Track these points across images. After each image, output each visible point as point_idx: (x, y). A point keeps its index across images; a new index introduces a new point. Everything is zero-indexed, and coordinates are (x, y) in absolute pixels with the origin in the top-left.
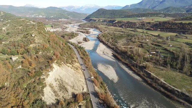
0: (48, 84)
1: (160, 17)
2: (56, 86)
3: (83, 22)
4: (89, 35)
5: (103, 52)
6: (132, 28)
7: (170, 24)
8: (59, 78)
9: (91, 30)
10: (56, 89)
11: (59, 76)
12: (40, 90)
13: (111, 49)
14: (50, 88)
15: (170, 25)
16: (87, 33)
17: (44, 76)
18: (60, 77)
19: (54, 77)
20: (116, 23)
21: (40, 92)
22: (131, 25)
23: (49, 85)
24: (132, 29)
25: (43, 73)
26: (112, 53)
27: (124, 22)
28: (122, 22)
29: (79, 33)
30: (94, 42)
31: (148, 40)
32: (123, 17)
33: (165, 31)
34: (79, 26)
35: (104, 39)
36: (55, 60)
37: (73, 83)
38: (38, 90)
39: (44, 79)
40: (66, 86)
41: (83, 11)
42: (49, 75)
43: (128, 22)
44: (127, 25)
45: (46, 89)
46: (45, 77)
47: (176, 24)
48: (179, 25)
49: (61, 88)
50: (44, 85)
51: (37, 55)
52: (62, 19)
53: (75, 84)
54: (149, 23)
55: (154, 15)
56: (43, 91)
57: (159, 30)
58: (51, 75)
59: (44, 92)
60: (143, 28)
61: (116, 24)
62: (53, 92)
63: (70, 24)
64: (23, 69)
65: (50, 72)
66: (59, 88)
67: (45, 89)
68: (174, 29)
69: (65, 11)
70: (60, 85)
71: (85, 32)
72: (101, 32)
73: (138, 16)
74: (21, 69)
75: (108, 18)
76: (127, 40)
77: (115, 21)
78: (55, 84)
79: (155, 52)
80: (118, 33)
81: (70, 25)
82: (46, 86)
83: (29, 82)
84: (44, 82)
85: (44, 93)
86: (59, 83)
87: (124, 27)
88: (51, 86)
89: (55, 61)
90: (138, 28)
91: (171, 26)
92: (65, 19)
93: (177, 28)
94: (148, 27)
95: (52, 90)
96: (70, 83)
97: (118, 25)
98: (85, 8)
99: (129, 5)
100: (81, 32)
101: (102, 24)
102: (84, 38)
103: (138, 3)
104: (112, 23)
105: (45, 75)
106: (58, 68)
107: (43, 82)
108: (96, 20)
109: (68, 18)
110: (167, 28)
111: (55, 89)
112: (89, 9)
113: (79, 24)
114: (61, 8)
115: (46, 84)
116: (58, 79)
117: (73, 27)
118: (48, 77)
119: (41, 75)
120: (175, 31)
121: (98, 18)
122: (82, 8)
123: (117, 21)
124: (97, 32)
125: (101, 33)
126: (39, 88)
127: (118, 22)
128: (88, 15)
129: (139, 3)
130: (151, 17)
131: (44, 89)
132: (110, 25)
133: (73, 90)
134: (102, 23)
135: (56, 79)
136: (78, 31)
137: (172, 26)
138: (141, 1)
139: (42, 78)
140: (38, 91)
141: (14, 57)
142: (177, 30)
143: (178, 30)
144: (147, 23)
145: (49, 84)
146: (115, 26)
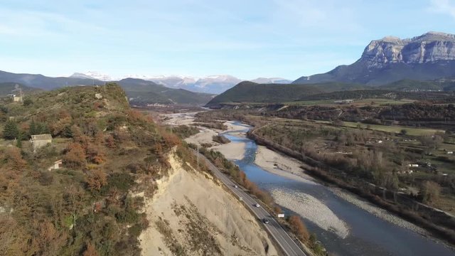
0: (152, 220)
1: (386, 98)
2: (180, 231)
3: (204, 110)
4: (225, 131)
5: (275, 165)
6: (326, 119)
7: (422, 109)
8: (187, 206)
9: (228, 124)
10: (181, 240)
11: (186, 198)
12: (125, 239)
13: (294, 159)
14: (162, 236)
15: (423, 112)
16: (221, 129)
17: (140, 191)
18: (189, 201)
19: (172, 201)
20: (285, 110)
21: (125, 247)
22: (322, 113)
23: (157, 223)
24: (328, 122)
25: (138, 181)
26: (301, 167)
27: (305, 108)
28: (301, 107)
29: (200, 127)
30: (243, 145)
31: (380, 142)
32: (297, 99)
33: (411, 125)
34: (196, 116)
35: (266, 139)
36: (174, 144)
37: (230, 226)
38: (118, 240)
39: (140, 199)
40: (211, 233)
41: (202, 89)
42: (156, 188)
43: (314, 108)
44: (313, 113)
45: (148, 238)
46: (141, 194)
47: (438, 109)
48: (447, 110)
49: (196, 239)
50: (141, 221)
51: (116, 132)
52: (155, 105)
53: (238, 229)
54: (368, 109)
55: (373, 94)
56: (137, 242)
57: (397, 122)
58: (161, 191)
59: (140, 247)
60: (356, 120)
61: (286, 113)
62: (173, 251)
63: (174, 113)
64: (64, 173)
65: (159, 177)
66: (190, 238)
67: (142, 237)
68: (435, 120)
69: (161, 88)
70: (194, 227)
71: (215, 126)
72: (254, 126)
73: (334, 96)
74: (58, 172)
75: (263, 102)
76: (327, 142)
77: (283, 105)
78: (175, 223)
79: (417, 166)
80: (296, 128)
81: (174, 116)
82: (146, 225)
83: (85, 211)
84: (139, 212)
85: (141, 250)
86: (187, 221)
87: (306, 117)
88: (163, 228)
89: (175, 149)
90: (342, 119)
91: (426, 114)
92: (161, 103)
93: (442, 117)
94: (366, 118)
95: (167, 241)
96: (222, 226)
97: (292, 114)
98: (206, 84)
99: (307, 77)
100: (203, 126)
101: (250, 113)
102: (214, 137)
103: (328, 73)
104: (274, 109)
105: (142, 186)
106: (180, 174)
107: (137, 209)
108: (235, 106)
109: (167, 103)
110: (417, 119)
111: (176, 241)
112: (216, 84)
113: (196, 113)
114: (151, 82)
115: (148, 218)
116: (182, 207)
117: (183, 117)
118: (151, 197)
119: (129, 187)
120: (441, 124)
121: (238, 102)
122: (198, 83)
123: (285, 107)
124: (243, 128)
125: (252, 128)
126: (121, 230)
127: (290, 108)
128: (213, 97)
129: (331, 73)
130: (366, 98)
131: (138, 234)
132: (272, 115)
133: (236, 247)
134: (251, 111)
135: (179, 207)
136: (195, 125)
137: (429, 115)
138: (334, 68)
139: (133, 196)
140: (119, 244)
141: (38, 139)
142: (442, 122)
143: (445, 123)
144: (361, 108)
145: (157, 219)
146: (284, 116)
